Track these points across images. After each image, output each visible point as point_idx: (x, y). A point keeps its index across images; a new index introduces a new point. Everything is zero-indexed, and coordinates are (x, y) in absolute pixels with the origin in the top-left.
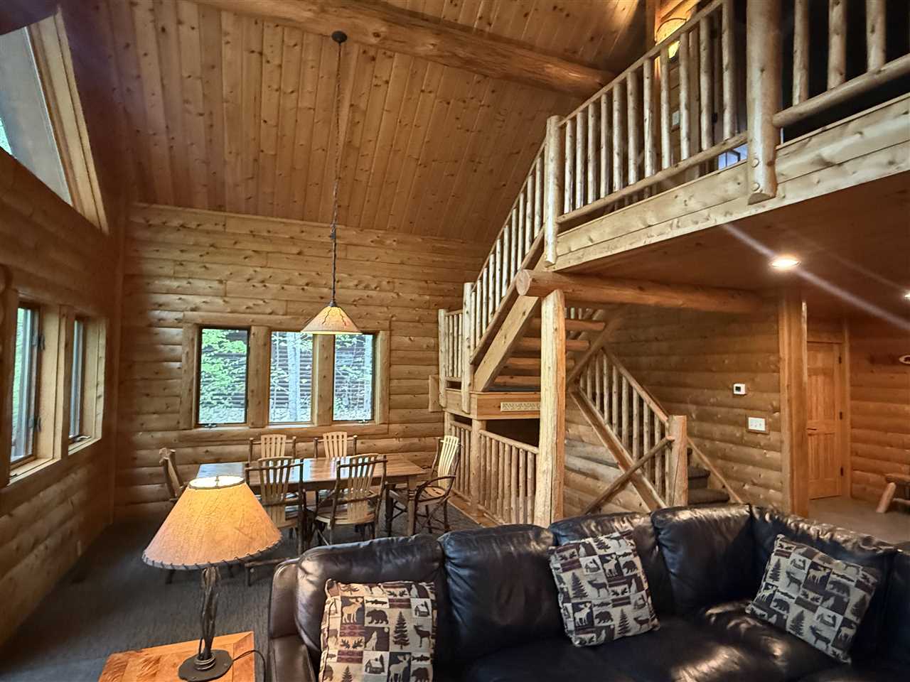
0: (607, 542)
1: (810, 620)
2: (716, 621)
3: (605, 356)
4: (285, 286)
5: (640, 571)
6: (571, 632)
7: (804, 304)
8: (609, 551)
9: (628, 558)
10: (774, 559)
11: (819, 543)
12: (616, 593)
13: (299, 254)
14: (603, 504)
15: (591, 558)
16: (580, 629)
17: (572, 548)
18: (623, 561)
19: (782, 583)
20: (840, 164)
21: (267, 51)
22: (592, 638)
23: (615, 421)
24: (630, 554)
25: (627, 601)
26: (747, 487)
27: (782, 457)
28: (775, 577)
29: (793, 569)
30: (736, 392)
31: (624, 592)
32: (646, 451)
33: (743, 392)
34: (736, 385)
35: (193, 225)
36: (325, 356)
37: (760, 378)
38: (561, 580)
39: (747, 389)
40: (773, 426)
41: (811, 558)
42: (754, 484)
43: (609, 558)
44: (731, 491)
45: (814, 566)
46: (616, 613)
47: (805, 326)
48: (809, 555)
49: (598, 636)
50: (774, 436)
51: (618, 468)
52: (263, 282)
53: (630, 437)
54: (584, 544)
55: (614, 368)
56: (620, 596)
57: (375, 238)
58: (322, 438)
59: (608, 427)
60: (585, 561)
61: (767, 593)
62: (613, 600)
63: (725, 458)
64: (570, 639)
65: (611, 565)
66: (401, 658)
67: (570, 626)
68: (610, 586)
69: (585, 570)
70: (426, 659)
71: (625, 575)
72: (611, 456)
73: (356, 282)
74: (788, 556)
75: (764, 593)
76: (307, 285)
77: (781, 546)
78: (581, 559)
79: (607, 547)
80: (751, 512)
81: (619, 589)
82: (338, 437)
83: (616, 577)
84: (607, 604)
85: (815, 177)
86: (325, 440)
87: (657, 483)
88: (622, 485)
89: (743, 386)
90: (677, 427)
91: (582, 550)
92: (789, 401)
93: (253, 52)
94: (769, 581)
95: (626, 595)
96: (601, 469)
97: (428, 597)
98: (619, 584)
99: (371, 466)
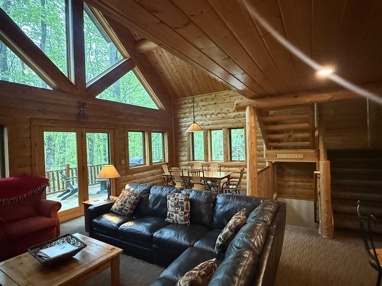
5: (184, 206)
12: (175, 210)
13: (215, 104)
15: (173, 198)
16: (168, 217)
18: (180, 201)
24: (183, 200)
31: (177, 210)
36: (225, 138)
43: (176, 199)
46: (175, 215)
52: (205, 115)
56: (176, 211)
62: (175, 211)
65: (176, 202)
66: (123, 205)
68: (175, 207)
70: (128, 208)
71: (179, 205)
73: (234, 110)
81: (176, 209)
83: (177, 205)
84: (173, 212)
86: (211, 166)
91: (173, 195)
98: (177, 207)
99: (198, 173)
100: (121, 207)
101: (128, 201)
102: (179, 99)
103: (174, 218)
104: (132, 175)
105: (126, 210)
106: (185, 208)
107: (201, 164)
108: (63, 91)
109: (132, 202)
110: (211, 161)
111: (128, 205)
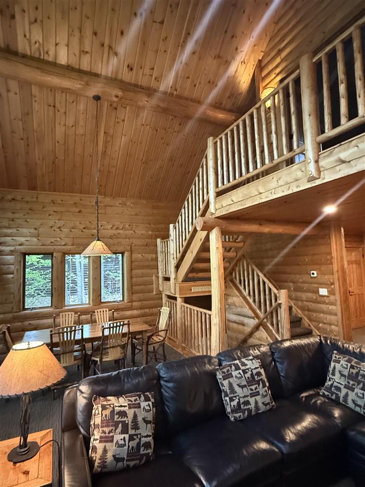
0: (246, 362)
1: (352, 396)
2: (305, 399)
3: (245, 260)
4: (72, 230)
5: (264, 377)
6: (229, 413)
7: (342, 229)
8: (247, 367)
9: (257, 370)
10: (332, 364)
11: (354, 354)
12: (252, 390)
13: (79, 212)
14: (248, 339)
15: (238, 372)
16: (233, 411)
17: (228, 367)
18: (255, 372)
19: (337, 377)
20: (349, 162)
21: (58, 105)
22: (240, 416)
23: (251, 294)
24: (258, 368)
25: (258, 394)
26: (320, 325)
27: (337, 308)
28: (333, 374)
29: (342, 369)
30: (312, 276)
31: (256, 388)
32: (268, 309)
33: (315, 275)
34: (312, 272)
37: (323, 268)
38: (223, 385)
39: (317, 274)
40: (331, 292)
41: (350, 363)
42: (324, 323)
43: (247, 371)
44: (313, 327)
45: (352, 367)
46: (252, 400)
47: (343, 240)
48: (349, 361)
49: (244, 414)
50: (332, 298)
51: (254, 319)
52: (59, 228)
53: (260, 302)
54: (234, 364)
55: (250, 266)
56: (254, 391)
57: (121, 202)
58: (94, 312)
59: (248, 297)
60: (235, 373)
61: (330, 383)
62: (250, 394)
63: (309, 310)
64: (229, 417)
65: (248, 375)
66: (135, 437)
67: (229, 410)
68: (249, 386)
69: (235, 378)
70: (150, 436)
71: (256, 379)
72: (251, 313)
73: (111, 226)
74: (339, 362)
75: (328, 383)
76: (84, 228)
77: (336, 357)
78: (232, 373)
79: (246, 365)
80: (320, 340)
81: (253, 387)
82: (103, 311)
83: (252, 381)
84: (247, 396)
85: (338, 168)
87: (275, 326)
88: (257, 328)
89: (315, 272)
90: (283, 295)
91: (233, 367)
92: (338, 279)
93: (50, 106)
94: (331, 376)
95: (257, 390)
96: (246, 320)
97: (150, 401)
98: (253, 385)
99: (121, 327)
103: (252, 406)
109: (150, 417)
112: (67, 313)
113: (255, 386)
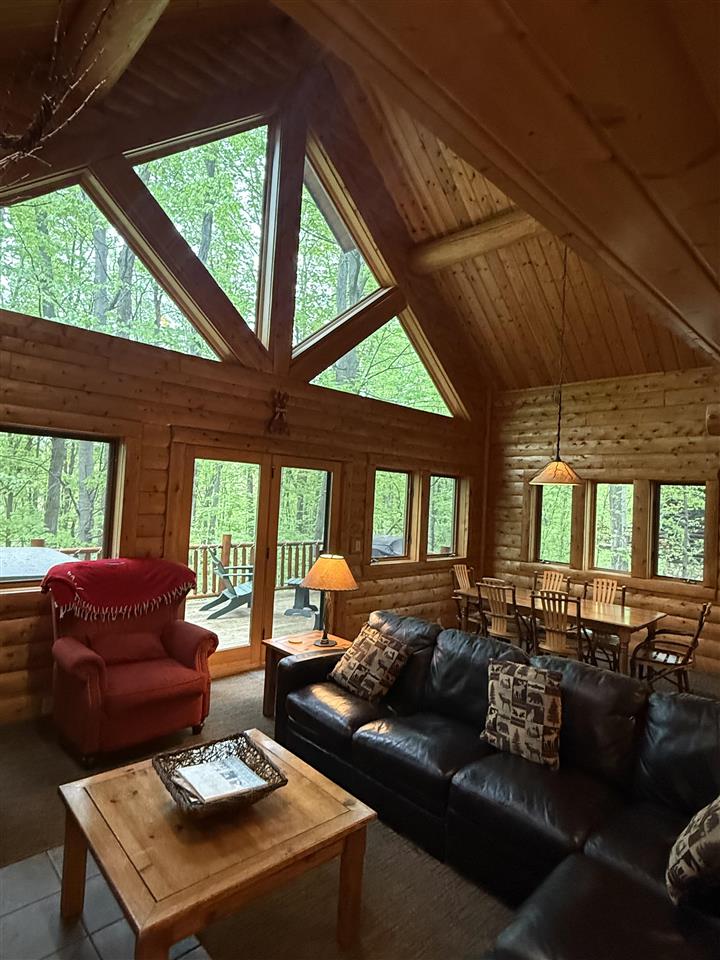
4: (603, 442)
9: (537, 691)
12: (515, 713)
13: (615, 409)
15: (508, 677)
16: (489, 728)
17: (501, 664)
18: (531, 690)
22: (493, 739)
24: (541, 689)
25: (522, 724)
31: (522, 715)
35: (530, 400)
36: (640, 507)
43: (521, 683)
49: (498, 740)
52: (582, 439)
56: (518, 717)
57: (700, 376)
58: (592, 581)
60: (503, 676)
62: (513, 718)
65: (519, 689)
66: (363, 669)
68: (513, 705)
69: (500, 683)
70: (377, 679)
71: (528, 702)
73: (676, 430)
76: (623, 438)
78: (501, 674)
81: (519, 711)
82: (608, 584)
84: (507, 718)
86: (595, 584)
95: (523, 719)
98: (519, 707)
99: (563, 603)
100: (360, 673)
101: (376, 659)
102: (507, 392)
103: (510, 737)
104: (375, 581)
105: (372, 685)
106: (546, 714)
107: (562, 575)
108: (242, 366)
109: (388, 664)
110: (589, 569)
111: (375, 672)
112: (553, 573)
113: (523, 711)
